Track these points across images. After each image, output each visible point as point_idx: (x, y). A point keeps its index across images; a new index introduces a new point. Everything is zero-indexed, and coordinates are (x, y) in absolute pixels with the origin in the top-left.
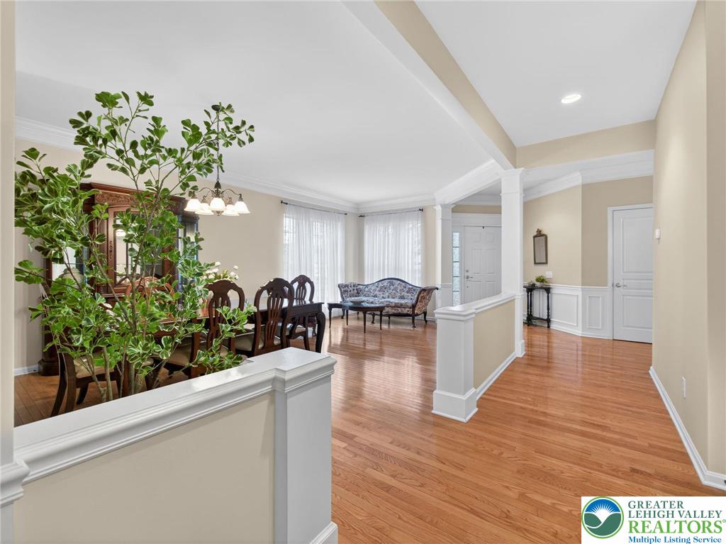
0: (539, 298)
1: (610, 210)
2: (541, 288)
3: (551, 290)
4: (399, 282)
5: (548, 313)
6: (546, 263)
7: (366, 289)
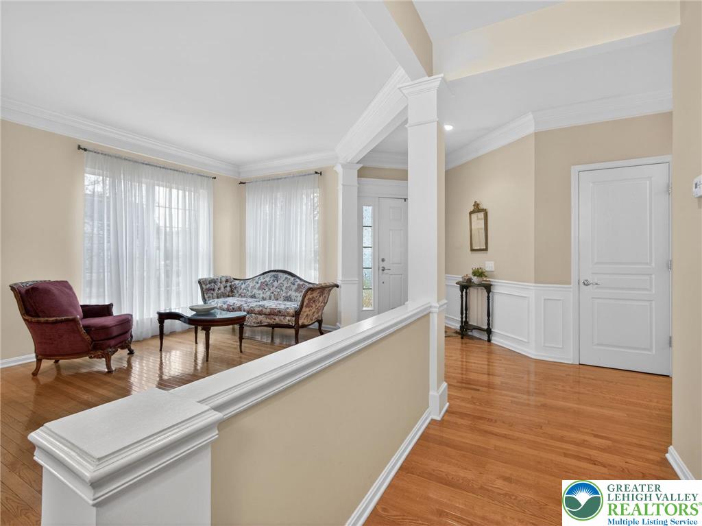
0: (477, 298)
1: (575, 169)
2: (480, 285)
3: (492, 289)
4: (286, 276)
5: (489, 320)
6: (486, 249)
7: (243, 286)
